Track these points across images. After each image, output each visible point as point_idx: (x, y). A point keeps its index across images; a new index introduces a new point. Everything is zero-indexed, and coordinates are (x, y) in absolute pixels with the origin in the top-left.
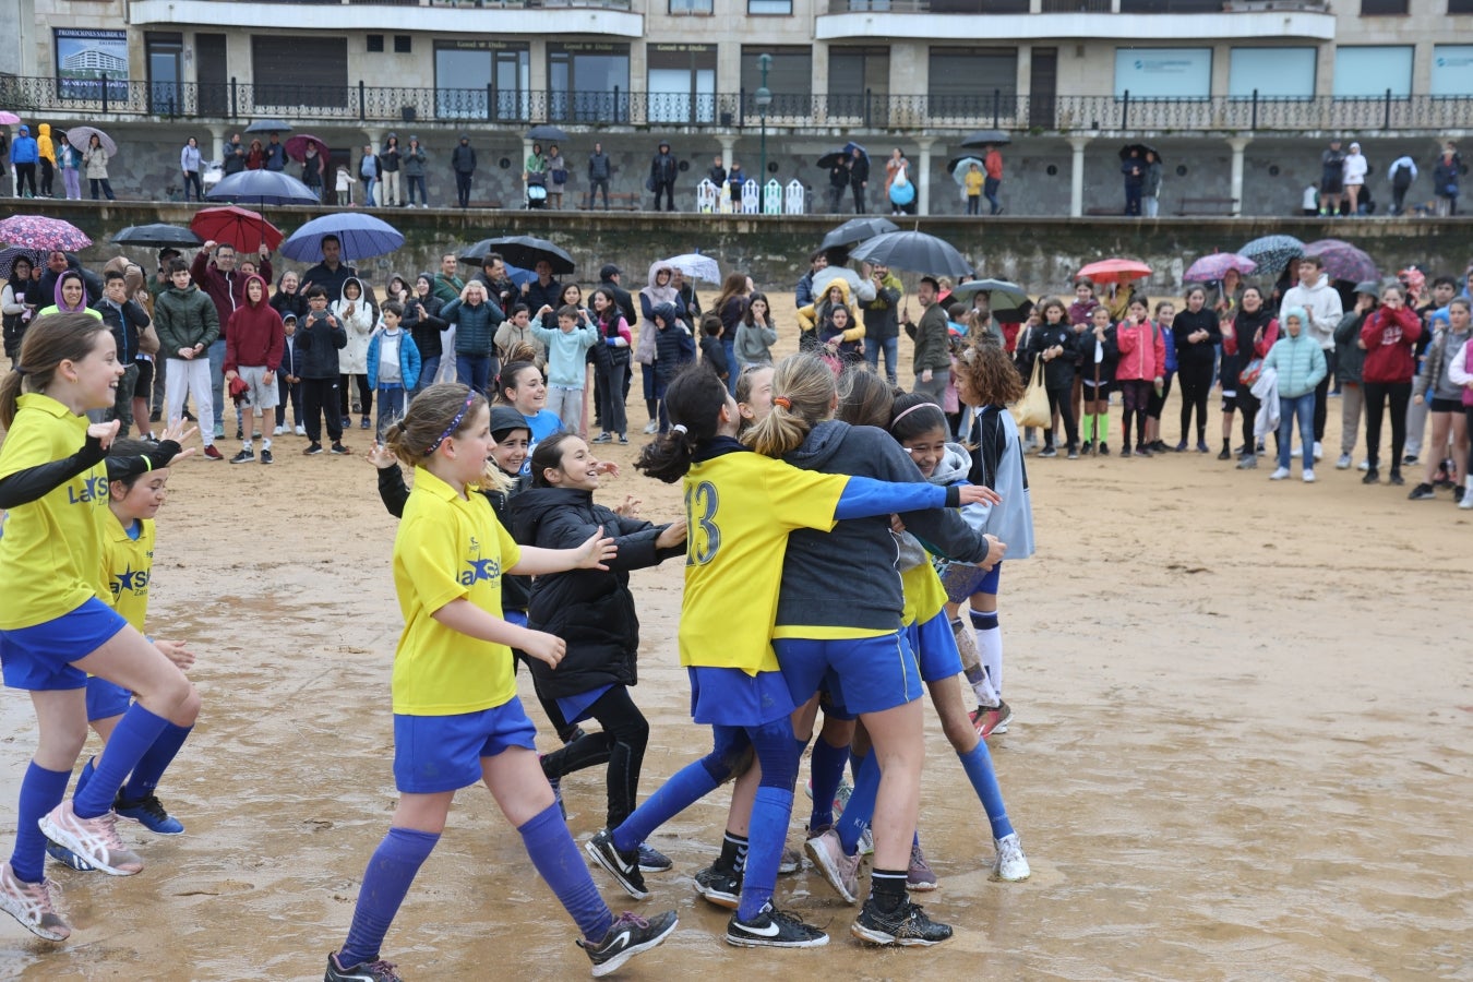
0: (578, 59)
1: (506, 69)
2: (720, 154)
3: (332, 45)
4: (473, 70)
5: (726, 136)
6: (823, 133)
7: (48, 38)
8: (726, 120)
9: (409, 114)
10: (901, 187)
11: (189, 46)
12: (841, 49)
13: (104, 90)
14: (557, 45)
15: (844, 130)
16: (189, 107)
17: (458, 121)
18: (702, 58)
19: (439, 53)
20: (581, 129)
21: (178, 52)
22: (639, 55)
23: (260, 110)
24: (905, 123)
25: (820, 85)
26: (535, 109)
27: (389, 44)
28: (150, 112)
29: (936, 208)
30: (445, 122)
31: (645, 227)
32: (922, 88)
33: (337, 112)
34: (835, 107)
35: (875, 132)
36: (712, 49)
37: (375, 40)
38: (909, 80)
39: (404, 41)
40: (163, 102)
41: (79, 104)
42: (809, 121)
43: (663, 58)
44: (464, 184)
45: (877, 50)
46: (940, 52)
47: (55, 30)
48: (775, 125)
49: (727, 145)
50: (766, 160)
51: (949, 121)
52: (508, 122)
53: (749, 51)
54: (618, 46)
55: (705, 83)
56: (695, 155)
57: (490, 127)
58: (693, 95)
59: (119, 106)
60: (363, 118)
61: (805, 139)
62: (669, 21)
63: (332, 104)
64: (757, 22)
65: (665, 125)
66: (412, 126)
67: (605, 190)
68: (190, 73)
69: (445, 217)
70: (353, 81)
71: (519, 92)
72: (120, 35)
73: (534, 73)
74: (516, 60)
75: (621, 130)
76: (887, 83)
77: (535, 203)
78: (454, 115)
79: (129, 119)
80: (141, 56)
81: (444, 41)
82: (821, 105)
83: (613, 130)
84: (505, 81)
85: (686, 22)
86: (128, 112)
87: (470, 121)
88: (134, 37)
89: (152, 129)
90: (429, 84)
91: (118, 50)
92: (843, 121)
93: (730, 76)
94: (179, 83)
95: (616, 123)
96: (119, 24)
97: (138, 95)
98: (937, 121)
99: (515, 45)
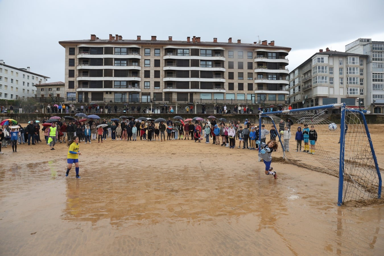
0: (133, 94)
1: (124, 96)
2: (151, 106)
3: (102, 93)
4: (119, 96)
5: (151, 104)
6: (164, 103)
7: (66, 93)
8: (151, 102)
9: (111, 101)
10: (172, 110)
11: (84, 94)
12: (166, 93)
13: (73, 99)
14: (130, 93)
15: (166, 103)
16: (83, 101)
17: (117, 102)
18: (149, 94)
19: (115, 94)
20: (133, 103)
21: (82, 94)
22: (140, 94)
23: (92, 101)
24: (174, 102)
25: (163, 97)
26: (127, 101)
27: (109, 93)
28: (78, 102)
29: (178, 112)
30: (115, 102)
32: (176, 98)
33: (102, 101)
34: (165, 100)
35: (170, 103)
36: (150, 93)
37: (107, 92)
38: (175, 97)
39: (111, 92)
40: (80, 101)
41: (69, 101)
42: (162, 102)
43: (144, 94)
44: (116, 110)
45: (171, 93)
46: (178, 93)
47: (67, 92)
48: (157, 102)
49: (151, 105)
50: (156, 107)
51: (179, 102)
52: (123, 102)
53: (154, 93)
54: (138, 93)
55: (149, 97)
56: (148, 106)
57: (121, 103)
58: (148, 99)
59: (74, 101)
60: (105, 102)
61: (161, 104)
62: (144, 90)
63: (101, 100)
64: (156, 90)
65: (143, 102)
66: (111, 103)
67: (134, 111)
68: (84, 97)
70: (104, 98)
71: (125, 98)
72: (75, 93)
73: (127, 96)
74: (125, 95)
75: (138, 103)
76: (172, 97)
77: (124, 112)
78: (116, 101)
79: (76, 103)
80: (78, 95)
81: (116, 92)
82: (163, 100)
83: (137, 103)
84: (123, 97)
85: (147, 90)
86: (75, 102)
87: (119, 102)
88: (77, 93)
89: (78, 104)
90: (114, 98)
91: (75, 94)
92: (166, 102)
93: (152, 96)
94: (82, 98)
95: (137, 102)
96: (75, 91)
97: (77, 100)
98: (178, 102)
99: (124, 93)
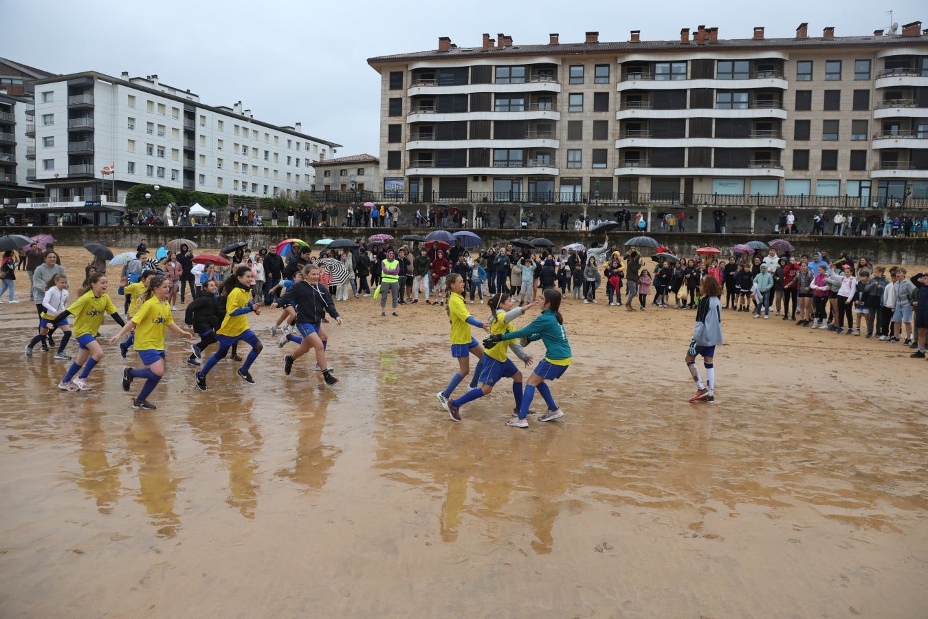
0: (538, 182)
1: (516, 186)
2: (583, 212)
3: (463, 179)
4: (505, 186)
5: (585, 206)
6: (616, 205)
7: (382, 181)
8: (585, 201)
9: (485, 200)
10: (641, 222)
11: (421, 181)
12: (622, 178)
13: (397, 195)
14: (532, 178)
15: (623, 204)
16: (421, 199)
17: (500, 202)
18: (577, 182)
19: (495, 181)
20: (539, 204)
21: (418, 183)
22: (557, 181)
23: (441, 199)
24: (643, 202)
25: (615, 190)
26: (524, 198)
27: (480, 179)
28: (409, 201)
29: (653, 229)
30: (496, 202)
31: (558, 235)
32: (649, 191)
33: (464, 200)
34: (620, 197)
35: (633, 205)
36: (581, 179)
37: (476, 178)
38: (645, 189)
39: (484, 178)
40: (413, 198)
41: (390, 199)
42: (612, 201)
43: (565, 182)
44: (502, 221)
45: (635, 178)
46: (654, 179)
47: (384, 178)
48: (600, 202)
49: (585, 209)
50: (596, 213)
51: (657, 201)
52: (515, 202)
53: (592, 179)
54: (551, 178)
55: (578, 190)
56: (574, 212)
57: (510, 204)
58: (574, 193)
59: (401, 199)
60: (471, 201)
61: (610, 207)
62: (567, 170)
63: (462, 197)
64: (595, 170)
65: (565, 202)
66: (486, 203)
67: (546, 223)
68: (421, 190)
69: (496, 231)
70: (469, 190)
71: (519, 192)
72: (402, 179)
73: (524, 187)
74: (519, 183)
75: (551, 204)
76: (637, 189)
77: (524, 227)
78: (499, 200)
79: (403, 203)
80: (408, 185)
81: (497, 178)
82: (616, 196)
83: (549, 204)
84: (515, 189)
85: (572, 171)
86: (403, 201)
87: (504, 202)
88: (406, 179)
89: (410, 206)
90: (492, 191)
91: (402, 183)
92: (623, 201)
93: (586, 189)
94: (418, 192)
95: (550, 202)
96: (402, 176)
97: (406, 196)
98: (654, 201)
99: (519, 178)
